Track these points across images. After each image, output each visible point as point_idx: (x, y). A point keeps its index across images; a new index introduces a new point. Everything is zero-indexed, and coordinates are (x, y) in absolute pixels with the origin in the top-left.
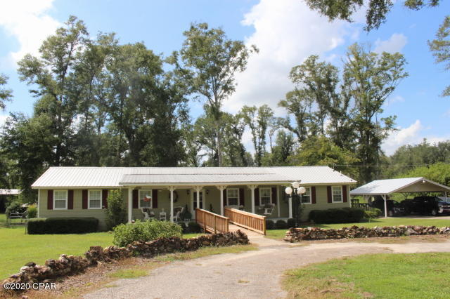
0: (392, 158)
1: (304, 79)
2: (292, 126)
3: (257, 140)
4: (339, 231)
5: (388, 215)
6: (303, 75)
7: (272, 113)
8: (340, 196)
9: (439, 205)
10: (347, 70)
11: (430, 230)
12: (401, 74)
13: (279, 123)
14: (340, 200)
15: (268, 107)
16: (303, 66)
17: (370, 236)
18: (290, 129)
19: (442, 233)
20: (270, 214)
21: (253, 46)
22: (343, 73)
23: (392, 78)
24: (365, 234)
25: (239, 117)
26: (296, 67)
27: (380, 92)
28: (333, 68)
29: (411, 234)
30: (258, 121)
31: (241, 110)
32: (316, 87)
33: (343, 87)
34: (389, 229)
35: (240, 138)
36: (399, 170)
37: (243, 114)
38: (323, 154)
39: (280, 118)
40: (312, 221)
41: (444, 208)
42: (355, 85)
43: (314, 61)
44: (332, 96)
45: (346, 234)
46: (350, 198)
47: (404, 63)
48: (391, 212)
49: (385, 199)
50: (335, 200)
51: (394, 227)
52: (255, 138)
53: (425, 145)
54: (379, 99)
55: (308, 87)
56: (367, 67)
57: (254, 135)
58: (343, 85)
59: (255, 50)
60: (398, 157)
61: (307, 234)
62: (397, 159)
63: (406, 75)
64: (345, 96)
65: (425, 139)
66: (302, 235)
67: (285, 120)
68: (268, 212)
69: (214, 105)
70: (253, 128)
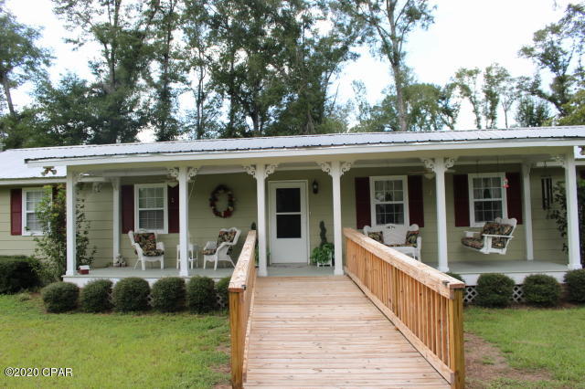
2: (544, 91)
13: (520, 87)
18: (541, 94)
20: (503, 252)
25: (452, 87)
30: (484, 91)
31: (455, 76)
35: (454, 122)
37: (457, 80)
39: (522, 78)
52: (478, 119)
57: (477, 113)
67: (533, 80)
68: (494, 246)
69: (388, 39)
70: (474, 103)
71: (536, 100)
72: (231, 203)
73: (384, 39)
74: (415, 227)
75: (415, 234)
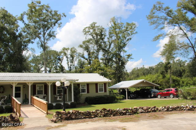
0: (130, 73)
1: (89, 33)
2: (85, 57)
3: (69, 64)
4: (93, 112)
5: (128, 99)
6: (90, 31)
7: (77, 51)
8: (103, 89)
9: (152, 93)
10: (110, 30)
11: (153, 109)
12: (134, 32)
13: (79, 55)
14: (103, 91)
15: (75, 48)
16: (89, 27)
17: (114, 115)
18: (84, 58)
19: (160, 111)
20: (61, 99)
21: (63, 14)
22: (108, 32)
23: (130, 34)
24: (111, 114)
25: (61, 52)
26: (86, 28)
27: (125, 41)
28: (104, 29)
29: (141, 112)
30: (70, 55)
31: (62, 49)
32: (96, 37)
33: (108, 38)
34: (127, 110)
35: (61, 63)
36: (133, 78)
37: (63, 51)
38: (96, 68)
39: (79, 53)
40: (86, 103)
41: (154, 94)
42: (114, 38)
43: (94, 25)
44: (103, 42)
45: (98, 114)
46: (108, 90)
47: (136, 27)
48: (129, 97)
49: (126, 90)
50: (100, 91)
51: (130, 108)
52: (68, 62)
53: (143, 68)
54: (124, 44)
55: (91, 37)
56: (119, 29)
57: (68, 61)
58: (108, 37)
59: (64, 15)
60: (133, 72)
61: (69, 115)
62: (132, 73)
63: (136, 33)
64: (109, 42)
65: (143, 66)
66: (64, 116)
67: (82, 54)
68: (59, 98)
69: (43, 43)
70: (67, 58)
71: (83, 59)
72: (4, 90)
73: (41, 43)
74: (45, 95)
75: (45, 96)
